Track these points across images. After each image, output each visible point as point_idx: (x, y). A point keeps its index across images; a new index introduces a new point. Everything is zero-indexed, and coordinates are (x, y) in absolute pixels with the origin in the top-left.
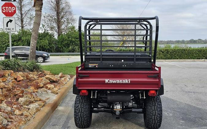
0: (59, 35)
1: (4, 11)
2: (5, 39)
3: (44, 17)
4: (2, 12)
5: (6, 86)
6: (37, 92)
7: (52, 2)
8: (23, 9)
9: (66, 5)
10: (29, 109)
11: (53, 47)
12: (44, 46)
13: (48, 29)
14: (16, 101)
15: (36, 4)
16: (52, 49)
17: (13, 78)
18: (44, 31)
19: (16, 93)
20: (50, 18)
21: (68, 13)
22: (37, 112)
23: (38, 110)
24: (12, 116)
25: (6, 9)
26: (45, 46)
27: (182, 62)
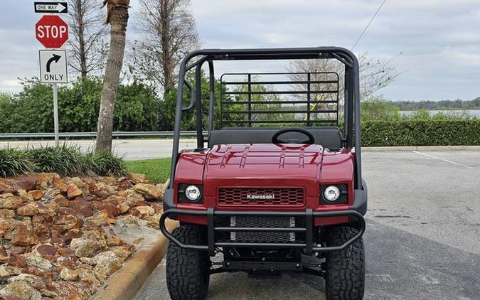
0: (167, 91)
1: (41, 34)
2: (45, 100)
3: (134, 49)
4: (38, 38)
5: (42, 211)
6: (113, 224)
7: (151, 14)
8: (85, 32)
9: (185, 22)
10: (94, 265)
11: (153, 117)
12: (132, 117)
13: (143, 76)
14: (63, 247)
15: (114, 16)
16: (151, 124)
17: (58, 191)
18: (132, 81)
19: (65, 227)
20: (146, 51)
21: (187, 40)
22: (112, 272)
23: (115, 268)
24: (53, 283)
25: (45, 30)
26: (134, 116)
27: (458, 153)
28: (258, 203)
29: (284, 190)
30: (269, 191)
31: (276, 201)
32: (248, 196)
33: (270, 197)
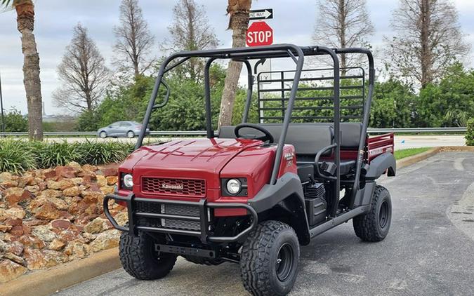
0: (424, 86)
3: (392, 46)
7: (411, 9)
8: (347, 31)
9: (446, 15)
10: (92, 240)
11: (406, 114)
12: (384, 114)
13: (399, 73)
14: (84, 223)
15: (234, 22)
16: (404, 120)
18: (388, 78)
20: (403, 47)
21: (448, 33)
25: (253, 36)
26: (386, 112)
28: (172, 193)
29: (191, 182)
30: (179, 182)
31: (185, 191)
32: (163, 186)
33: (180, 187)
